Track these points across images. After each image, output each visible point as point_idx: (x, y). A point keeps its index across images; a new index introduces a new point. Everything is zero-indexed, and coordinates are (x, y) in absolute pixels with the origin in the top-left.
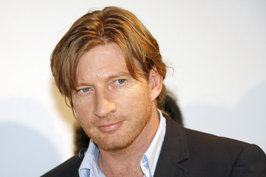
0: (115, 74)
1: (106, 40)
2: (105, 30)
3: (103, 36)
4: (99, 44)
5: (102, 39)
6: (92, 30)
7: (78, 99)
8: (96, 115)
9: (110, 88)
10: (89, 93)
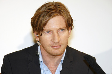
0: (61, 27)
3: (58, 13)
4: (56, 15)
5: (57, 14)
6: (54, 9)
7: (45, 35)
8: (53, 42)
9: (58, 32)
10: (50, 33)
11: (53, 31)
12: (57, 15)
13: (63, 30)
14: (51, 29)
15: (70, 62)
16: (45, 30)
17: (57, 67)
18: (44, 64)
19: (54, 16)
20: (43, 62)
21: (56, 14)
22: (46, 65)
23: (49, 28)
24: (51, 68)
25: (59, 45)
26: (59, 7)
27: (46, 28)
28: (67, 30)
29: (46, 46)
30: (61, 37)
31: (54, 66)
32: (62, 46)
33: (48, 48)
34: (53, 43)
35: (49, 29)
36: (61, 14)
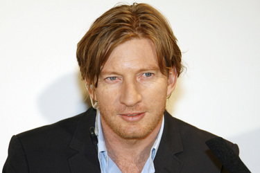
0: (145, 67)
1: (140, 35)
2: (142, 25)
3: (139, 30)
4: (133, 36)
5: (136, 33)
6: (128, 22)
7: (104, 85)
8: (123, 103)
9: (138, 80)
10: (117, 82)
11: (123, 76)
12: (136, 36)
13: (149, 74)
14: (119, 72)
15: (175, 155)
16: (106, 73)
17: (142, 167)
18: (110, 160)
19: (128, 38)
20: (106, 153)
21: (132, 34)
22: (115, 161)
23: (114, 68)
24: (127, 168)
25: (139, 112)
26: (142, 15)
27: (108, 68)
28: (160, 74)
29: (107, 112)
30: (143, 93)
31: (134, 165)
32: (147, 114)
33: (113, 118)
34: (123, 105)
35: (114, 71)
36: (146, 35)
